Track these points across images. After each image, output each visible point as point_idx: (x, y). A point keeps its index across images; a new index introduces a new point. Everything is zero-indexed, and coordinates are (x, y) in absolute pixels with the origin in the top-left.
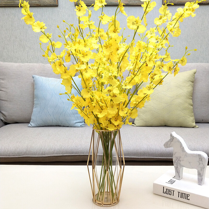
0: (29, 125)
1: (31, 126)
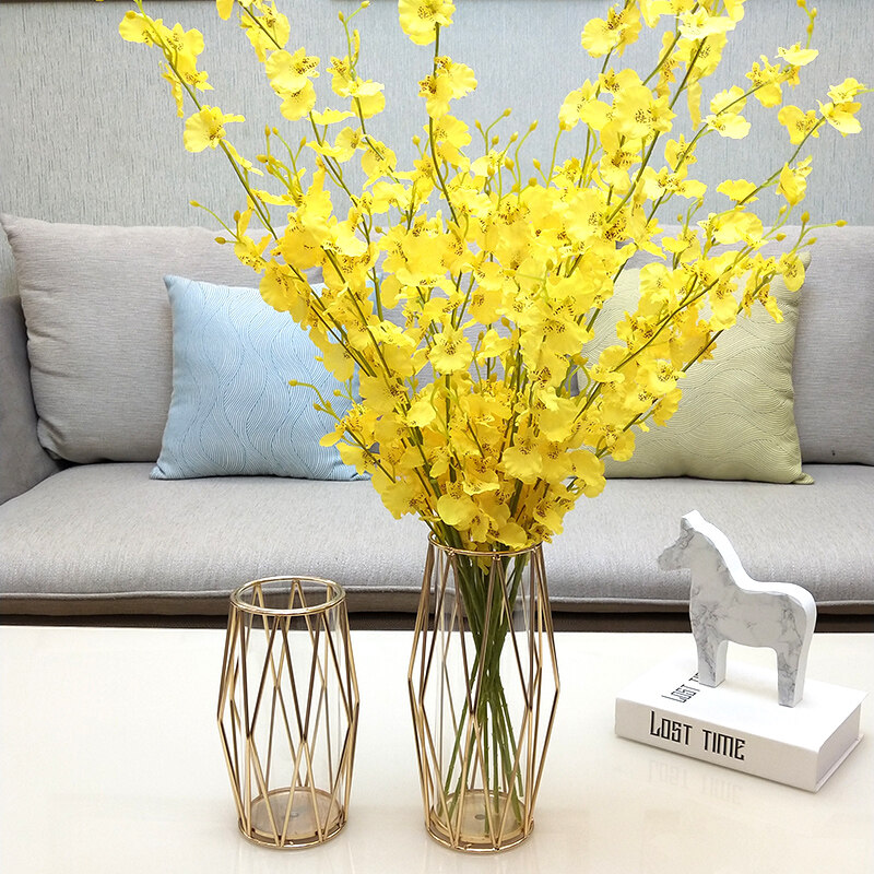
0: (156, 471)
1: (161, 475)
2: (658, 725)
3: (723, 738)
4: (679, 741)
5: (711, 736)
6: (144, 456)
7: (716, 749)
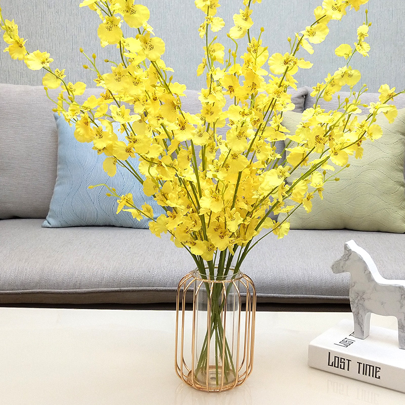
0: (45, 223)
1: (49, 225)
2: (332, 360)
3: (368, 367)
4: (344, 369)
5: (362, 366)
6: (39, 214)
7: (365, 373)
